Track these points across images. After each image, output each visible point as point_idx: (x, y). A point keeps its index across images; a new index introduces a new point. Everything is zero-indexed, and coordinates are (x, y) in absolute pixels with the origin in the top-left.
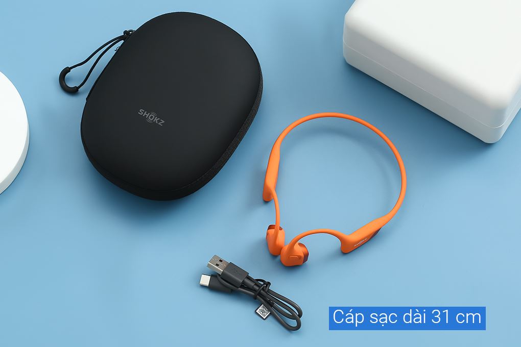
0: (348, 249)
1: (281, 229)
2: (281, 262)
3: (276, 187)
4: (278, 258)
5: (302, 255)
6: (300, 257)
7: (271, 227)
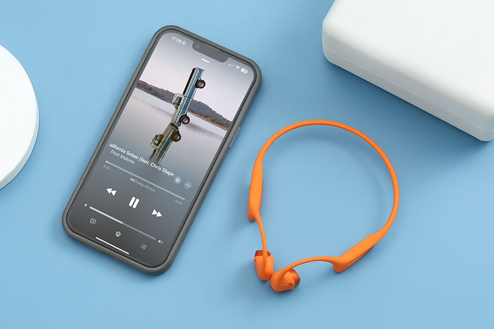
0: (339, 269)
1: (269, 254)
2: (270, 287)
3: (260, 210)
4: (268, 283)
5: (293, 282)
6: (291, 285)
7: (258, 253)
